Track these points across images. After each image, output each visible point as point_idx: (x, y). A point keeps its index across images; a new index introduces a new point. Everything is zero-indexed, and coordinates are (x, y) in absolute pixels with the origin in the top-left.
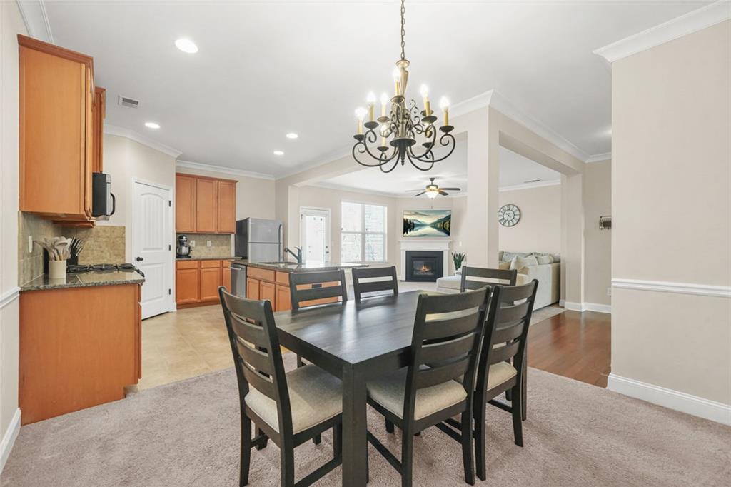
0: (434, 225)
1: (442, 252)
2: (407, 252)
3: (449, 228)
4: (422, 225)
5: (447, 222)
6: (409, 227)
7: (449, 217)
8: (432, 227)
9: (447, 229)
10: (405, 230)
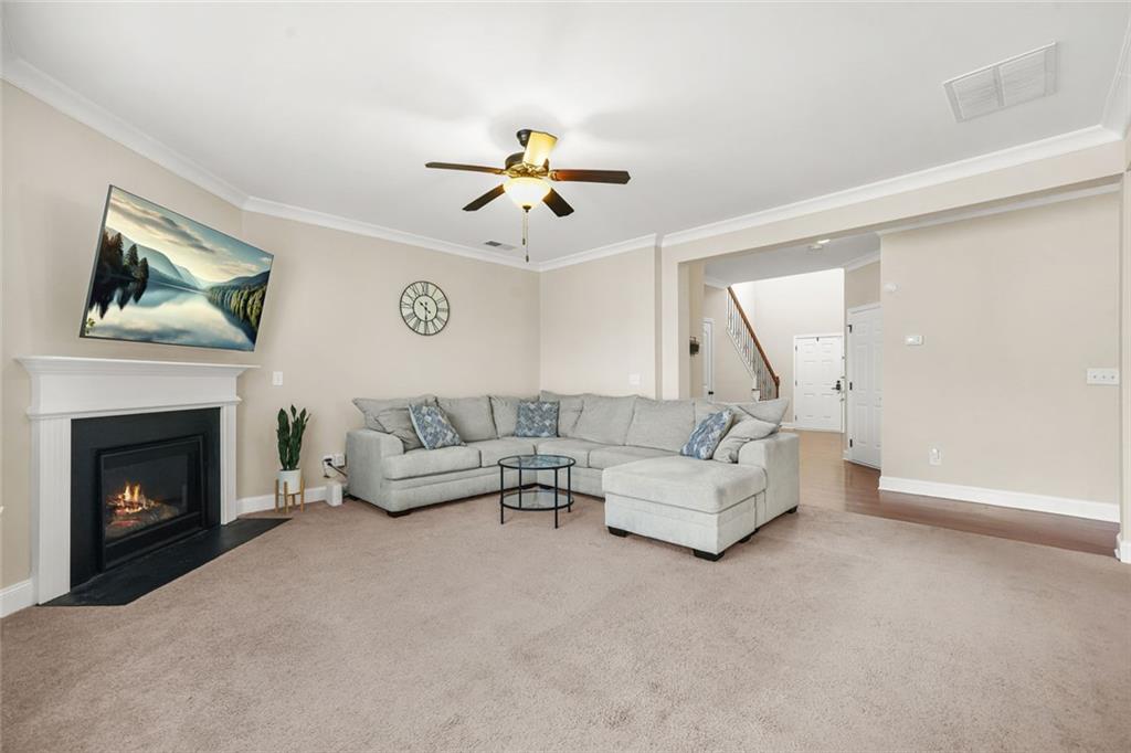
0: (219, 297)
1: (217, 411)
2: (81, 428)
3: (258, 317)
4: (178, 286)
5: (257, 295)
6: (123, 284)
7: (265, 277)
8: (212, 301)
9: (253, 318)
10: (100, 296)
